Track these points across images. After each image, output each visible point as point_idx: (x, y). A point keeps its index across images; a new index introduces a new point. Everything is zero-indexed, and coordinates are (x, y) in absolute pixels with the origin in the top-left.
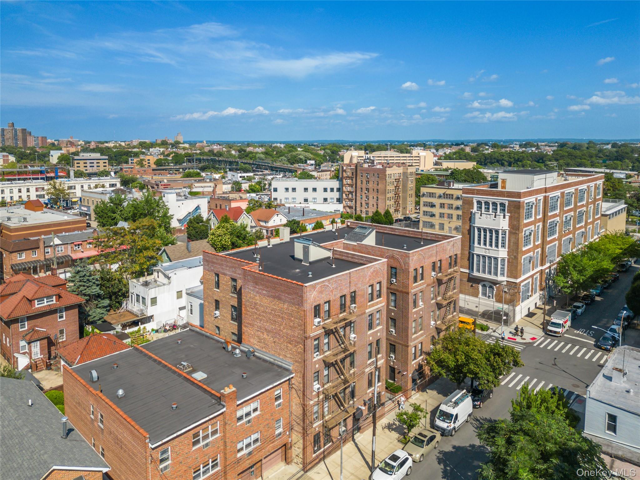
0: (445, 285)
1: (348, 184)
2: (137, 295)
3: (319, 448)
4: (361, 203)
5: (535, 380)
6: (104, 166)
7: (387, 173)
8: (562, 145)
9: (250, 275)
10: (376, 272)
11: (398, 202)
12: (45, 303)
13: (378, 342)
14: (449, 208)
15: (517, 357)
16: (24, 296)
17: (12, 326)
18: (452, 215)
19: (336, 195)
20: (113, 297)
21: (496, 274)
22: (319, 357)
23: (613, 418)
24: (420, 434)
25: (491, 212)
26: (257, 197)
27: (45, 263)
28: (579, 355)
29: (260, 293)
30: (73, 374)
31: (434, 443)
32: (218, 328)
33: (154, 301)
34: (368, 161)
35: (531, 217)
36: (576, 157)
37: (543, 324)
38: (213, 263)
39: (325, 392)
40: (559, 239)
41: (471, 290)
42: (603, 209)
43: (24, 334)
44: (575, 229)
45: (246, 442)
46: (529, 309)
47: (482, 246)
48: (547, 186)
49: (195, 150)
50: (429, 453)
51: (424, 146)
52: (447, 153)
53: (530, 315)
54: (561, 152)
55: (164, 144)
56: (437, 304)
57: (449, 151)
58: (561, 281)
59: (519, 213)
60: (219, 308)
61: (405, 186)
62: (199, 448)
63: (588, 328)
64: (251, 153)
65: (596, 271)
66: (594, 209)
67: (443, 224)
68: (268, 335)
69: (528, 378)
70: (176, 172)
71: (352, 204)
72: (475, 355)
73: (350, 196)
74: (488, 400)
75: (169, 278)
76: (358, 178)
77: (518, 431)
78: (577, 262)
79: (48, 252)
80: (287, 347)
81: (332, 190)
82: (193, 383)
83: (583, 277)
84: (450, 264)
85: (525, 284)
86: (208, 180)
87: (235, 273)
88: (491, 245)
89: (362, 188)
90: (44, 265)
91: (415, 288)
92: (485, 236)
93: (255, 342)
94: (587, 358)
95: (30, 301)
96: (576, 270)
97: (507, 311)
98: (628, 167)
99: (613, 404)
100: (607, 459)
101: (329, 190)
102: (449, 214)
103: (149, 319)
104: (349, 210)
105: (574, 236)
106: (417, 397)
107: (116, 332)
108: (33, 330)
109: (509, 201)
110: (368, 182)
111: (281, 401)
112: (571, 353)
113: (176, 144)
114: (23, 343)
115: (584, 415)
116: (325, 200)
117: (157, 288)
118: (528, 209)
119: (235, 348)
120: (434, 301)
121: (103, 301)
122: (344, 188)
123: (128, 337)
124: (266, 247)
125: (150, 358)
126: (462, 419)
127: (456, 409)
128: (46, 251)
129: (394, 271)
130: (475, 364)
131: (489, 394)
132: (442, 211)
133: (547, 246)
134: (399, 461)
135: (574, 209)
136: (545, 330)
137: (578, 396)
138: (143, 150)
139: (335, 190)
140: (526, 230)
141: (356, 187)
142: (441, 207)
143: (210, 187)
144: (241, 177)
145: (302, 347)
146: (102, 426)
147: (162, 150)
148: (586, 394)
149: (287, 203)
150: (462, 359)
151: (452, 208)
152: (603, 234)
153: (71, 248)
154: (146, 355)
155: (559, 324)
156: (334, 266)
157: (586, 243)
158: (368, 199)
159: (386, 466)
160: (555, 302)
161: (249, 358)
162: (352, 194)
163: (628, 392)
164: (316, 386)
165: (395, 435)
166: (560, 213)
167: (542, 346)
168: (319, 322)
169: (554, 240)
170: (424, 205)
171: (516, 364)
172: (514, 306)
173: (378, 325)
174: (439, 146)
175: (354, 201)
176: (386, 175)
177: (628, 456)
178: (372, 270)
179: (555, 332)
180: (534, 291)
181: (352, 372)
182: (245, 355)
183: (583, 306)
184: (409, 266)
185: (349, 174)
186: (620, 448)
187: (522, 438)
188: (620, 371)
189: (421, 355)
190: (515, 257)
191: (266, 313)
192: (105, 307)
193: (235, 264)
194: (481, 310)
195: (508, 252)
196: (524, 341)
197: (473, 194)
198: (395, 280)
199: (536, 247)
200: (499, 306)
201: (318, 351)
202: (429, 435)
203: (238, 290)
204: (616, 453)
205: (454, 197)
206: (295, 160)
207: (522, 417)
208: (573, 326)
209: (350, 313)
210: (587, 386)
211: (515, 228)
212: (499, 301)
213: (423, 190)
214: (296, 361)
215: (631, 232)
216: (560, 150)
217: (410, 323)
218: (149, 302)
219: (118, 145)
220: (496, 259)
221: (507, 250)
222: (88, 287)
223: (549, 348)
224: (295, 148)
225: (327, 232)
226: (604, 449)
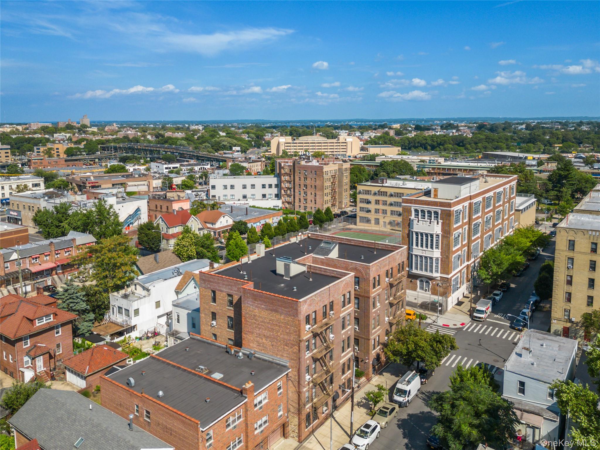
0: (395, 287)
1: (286, 181)
2: (119, 307)
3: (309, 424)
4: (300, 199)
5: (466, 358)
6: (6, 157)
7: (324, 170)
8: (481, 127)
9: (249, 293)
10: (347, 284)
11: (335, 197)
12: (44, 321)
13: (348, 338)
14: (384, 204)
15: (454, 342)
16: (24, 316)
17: (17, 345)
18: (386, 210)
19: (275, 191)
20: (97, 311)
21: (431, 271)
22: (309, 355)
23: (522, 384)
24: (384, 407)
25: (426, 219)
26: (194, 193)
27: (6, 278)
28: (498, 336)
29: (259, 307)
30: (113, 382)
31: (394, 413)
32: (215, 335)
33: (137, 312)
34: (304, 157)
35: (459, 221)
36: (493, 140)
37: (469, 311)
38: (211, 282)
39: (314, 381)
40: (482, 237)
41: (411, 285)
42: (517, 205)
43: (27, 350)
44: (494, 226)
45: (259, 423)
46: (458, 299)
47: (420, 247)
48: (472, 194)
49: (106, 135)
50: (391, 421)
51: (349, 128)
52: (372, 137)
53: (460, 303)
54: (479, 135)
55: (69, 128)
56: (390, 303)
57: (374, 134)
58: (484, 274)
59: (450, 220)
60: (216, 319)
61: (340, 182)
62: (230, 430)
63: (504, 312)
64: (170, 138)
65: (511, 264)
66: (509, 207)
67: (378, 219)
68: (266, 340)
69: (460, 357)
70: (92, 163)
71: (291, 199)
72: (423, 344)
73: (289, 192)
74: (431, 377)
75: (148, 290)
76: (296, 175)
77: (459, 398)
78: (496, 258)
79: (8, 267)
80: (284, 348)
81: (270, 186)
82: (214, 382)
83: (501, 270)
84: (399, 270)
85: (455, 278)
86: (137, 176)
87: (231, 290)
88: (427, 247)
89: (300, 185)
90: (4, 280)
91: (374, 292)
92: (422, 239)
93: (255, 346)
94: (504, 337)
95: (31, 321)
96: (496, 265)
97: (441, 302)
98: (540, 149)
99: (523, 374)
100: (518, 413)
101: (267, 186)
102: (383, 210)
103: (132, 328)
104: (287, 206)
105: (493, 233)
106: (376, 380)
107: (107, 342)
108: (35, 346)
109: (441, 210)
110: (306, 178)
111: (281, 390)
112: (492, 335)
113: (82, 129)
114: (26, 359)
115: (502, 383)
116: (264, 196)
117: (139, 301)
118: (457, 215)
119: (238, 352)
120: (387, 301)
121: (89, 315)
122: (282, 184)
123: (120, 346)
124: (247, 263)
125: (168, 364)
126: (413, 394)
127: (409, 386)
128: (6, 266)
129: (357, 280)
130: (422, 350)
131: (432, 373)
132: (377, 207)
133: (472, 244)
134: (371, 428)
135: (493, 210)
136: (471, 316)
137: (498, 368)
138: (47, 136)
139: (273, 186)
140: (455, 233)
141: (294, 183)
142: (376, 203)
143: (144, 185)
144: (166, 168)
145: (297, 348)
146: (149, 421)
147: (68, 135)
148: (504, 367)
149: (226, 200)
150: (411, 347)
151: (386, 204)
152: (517, 227)
153: (30, 261)
154: (164, 362)
155: (483, 311)
156: (311, 280)
157: (503, 238)
158: (306, 195)
159: (361, 433)
160: (479, 292)
161: (251, 359)
162: (290, 190)
163: (532, 364)
164: (308, 377)
165: (363, 410)
166: (482, 215)
167: (469, 330)
168: (309, 328)
169: (478, 238)
170: (361, 202)
171: (453, 347)
172: (447, 297)
173: (349, 325)
174: (363, 129)
175: (292, 197)
176: (323, 172)
177: (532, 409)
178: (344, 283)
179: (480, 318)
180: (462, 283)
181: (331, 364)
182: (246, 357)
183: (501, 293)
184: (369, 276)
185: (287, 170)
186: (527, 405)
187: (462, 402)
188: (527, 349)
189: (378, 345)
190: (447, 256)
191: (264, 322)
192: (91, 320)
193: (231, 282)
194: (420, 301)
195: (441, 252)
196: (456, 327)
197: (411, 203)
198: (358, 287)
199: (463, 246)
200: (435, 298)
201: (308, 350)
202: (391, 407)
203: (234, 304)
204: (524, 408)
205: (388, 194)
206: (218, 147)
207: (460, 389)
208: (494, 311)
209: (330, 319)
210: (505, 361)
211: (447, 232)
212: (434, 293)
213: (360, 188)
214: (292, 359)
215: (541, 220)
216: (479, 133)
217: (370, 321)
218: (132, 313)
219: (14, 129)
220: (431, 258)
221: (440, 251)
222: (77, 303)
223: (475, 331)
224: (217, 132)
225: (292, 244)
226: (516, 406)
